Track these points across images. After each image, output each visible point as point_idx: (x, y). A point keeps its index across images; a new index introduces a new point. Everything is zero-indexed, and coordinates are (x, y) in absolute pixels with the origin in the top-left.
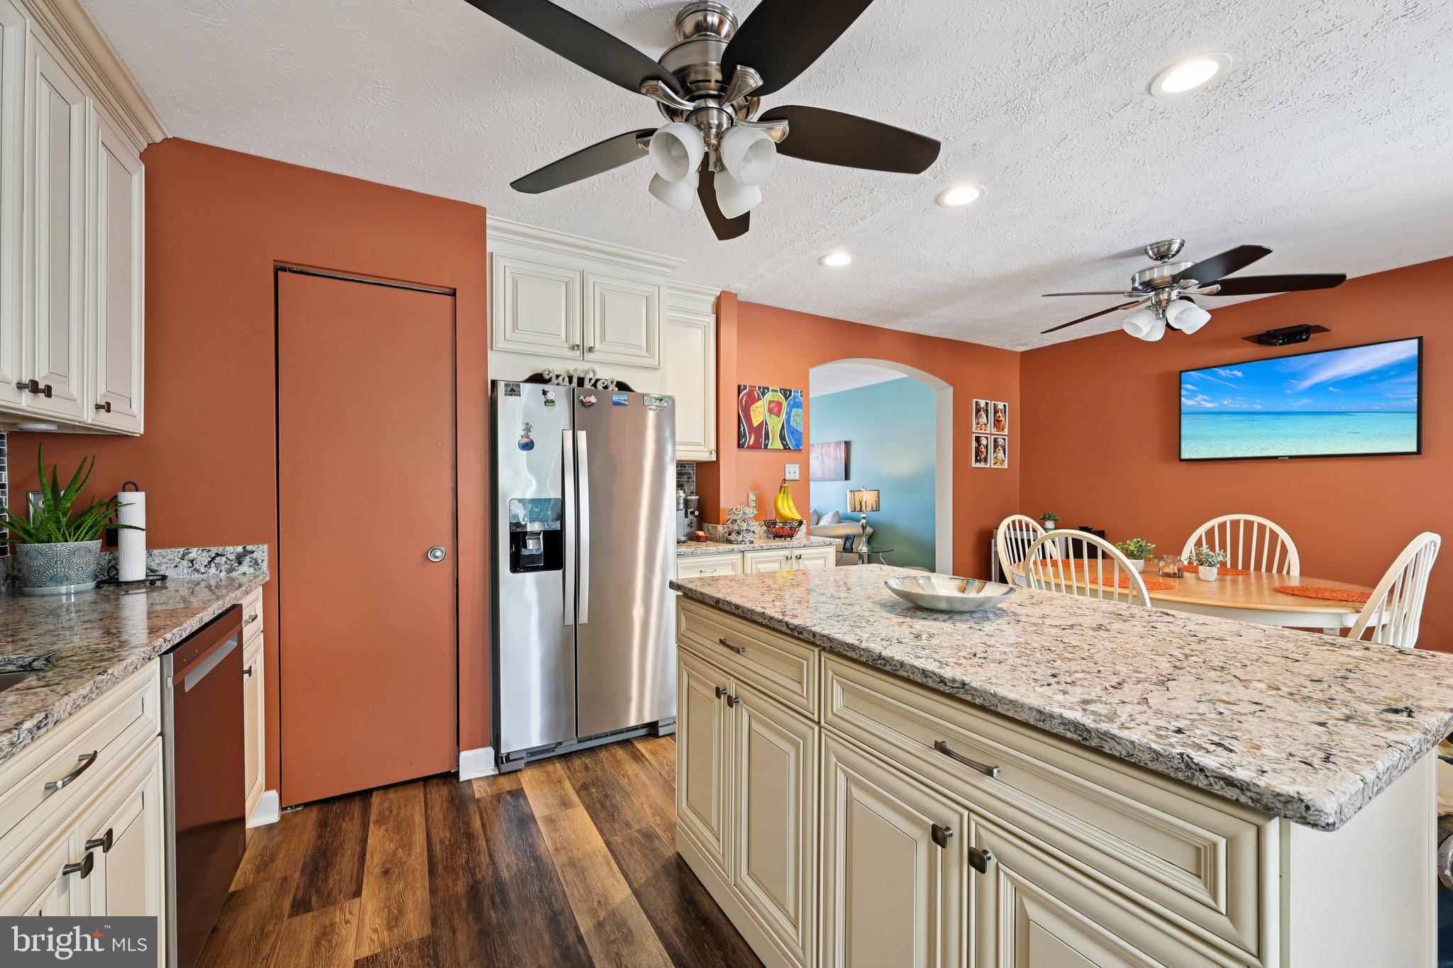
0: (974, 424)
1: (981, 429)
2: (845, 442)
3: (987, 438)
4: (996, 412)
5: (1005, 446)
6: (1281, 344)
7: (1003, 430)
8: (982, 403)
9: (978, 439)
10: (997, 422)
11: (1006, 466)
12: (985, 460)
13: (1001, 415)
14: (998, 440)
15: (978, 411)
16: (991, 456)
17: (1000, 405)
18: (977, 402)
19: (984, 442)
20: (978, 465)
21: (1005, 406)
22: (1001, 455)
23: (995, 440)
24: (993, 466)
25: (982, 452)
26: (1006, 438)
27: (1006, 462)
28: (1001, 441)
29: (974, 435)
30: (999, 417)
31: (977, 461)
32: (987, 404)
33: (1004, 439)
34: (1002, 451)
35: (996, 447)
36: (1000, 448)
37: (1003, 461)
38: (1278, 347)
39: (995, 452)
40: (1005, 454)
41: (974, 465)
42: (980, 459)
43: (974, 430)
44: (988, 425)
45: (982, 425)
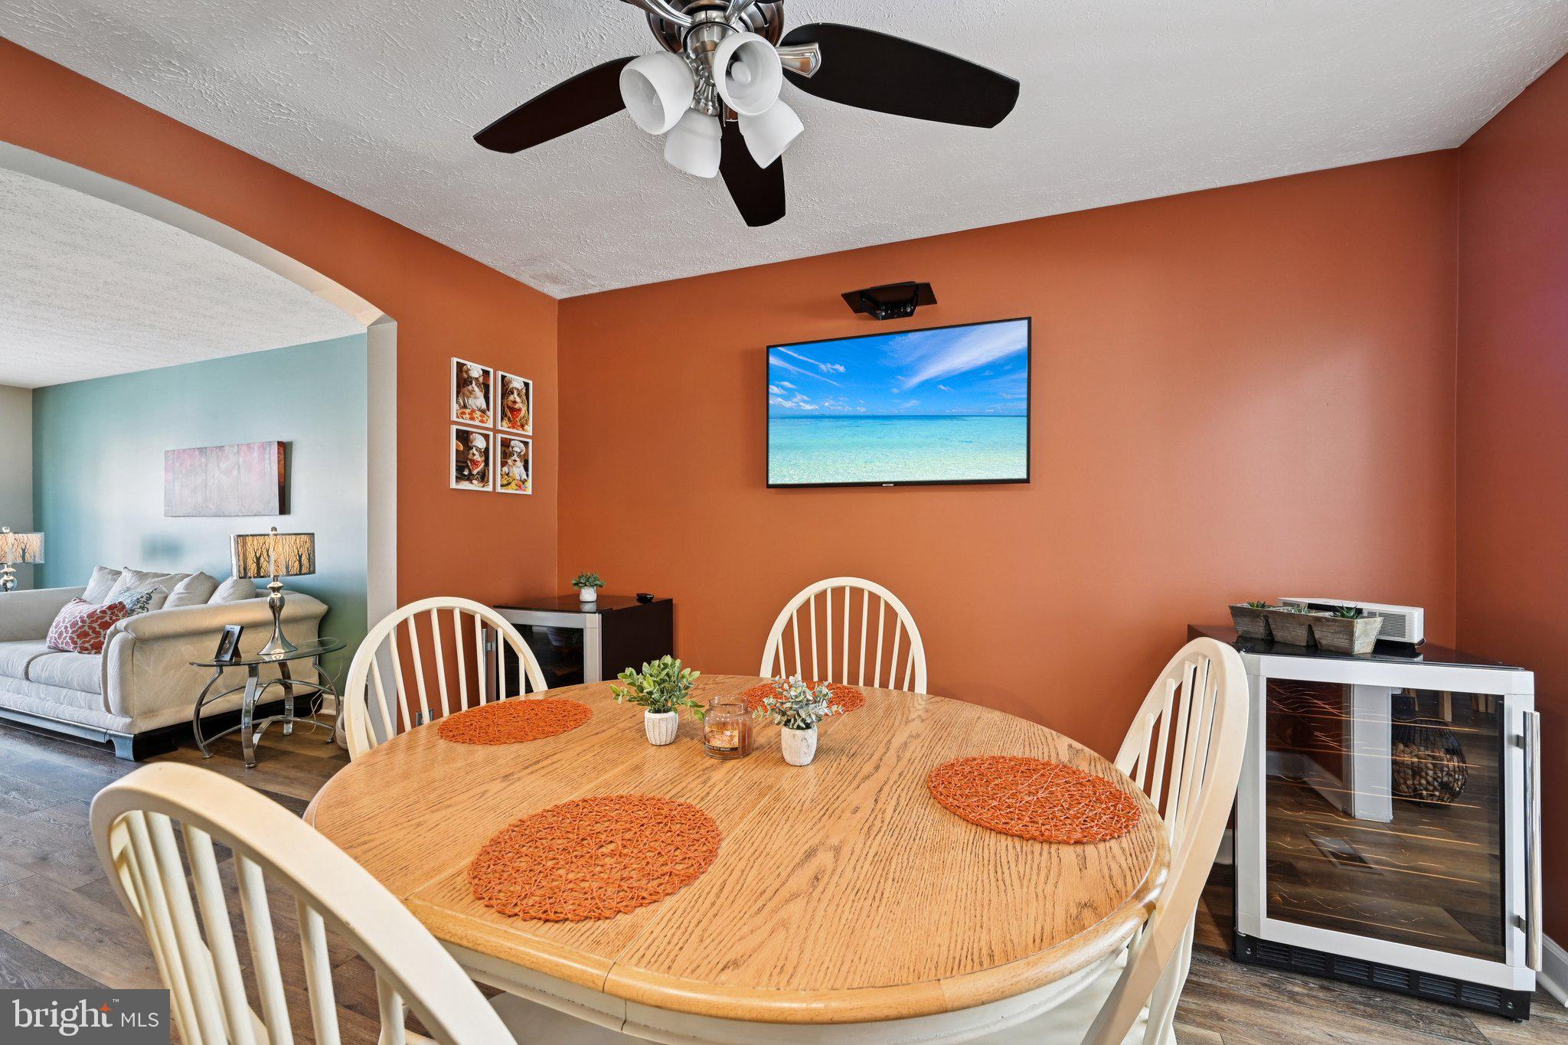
0: (455, 407)
1: (472, 419)
2: (280, 444)
3: (486, 437)
4: (506, 391)
5: (526, 454)
6: (884, 318)
7: (522, 426)
8: (475, 370)
9: (464, 437)
10: (509, 412)
11: (529, 492)
12: (483, 477)
13: (518, 399)
14: (513, 443)
15: (464, 382)
16: (496, 470)
17: (517, 382)
18: (460, 366)
19: (479, 443)
20: (465, 485)
21: (526, 385)
22: (518, 470)
23: (506, 444)
24: (499, 489)
25: (475, 463)
26: (530, 441)
27: (529, 484)
28: (517, 446)
29: (454, 428)
30: (515, 402)
31: (460, 477)
32: (486, 373)
33: (526, 444)
34: (520, 464)
35: (506, 454)
36: (515, 457)
37: (523, 482)
38: (881, 322)
39: (504, 464)
40: (526, 469)
41: (453, 485)
42: (471, 474)
43: (454, 418)
44: (491, 413)
45: (473, 411)
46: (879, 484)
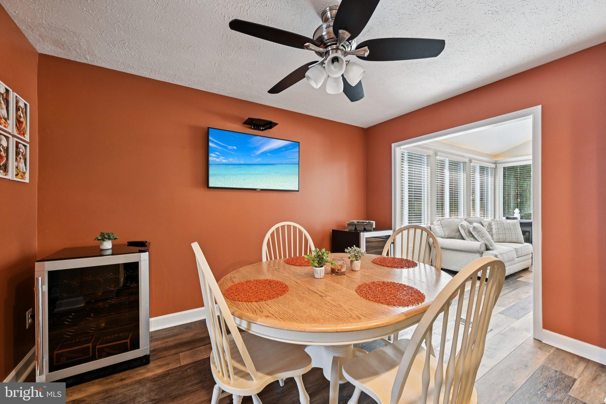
1: (1, 124)
3: (7, 139)
4: (17, 109)
5: (26, 154)
7: (24, 134)
8: (2, 87)
10: (18, 123)
11: (28, 181)
12: (5, 168)
16: (12, 164)
17: (21, 103)
19: (4, 142)
21: (26, 106)
22: (22, 165)
23: (17, 145)
24: (14, 179)
25: (2, 157)
26: (28, 145)
27: (27, 175)
28: (21, 148)
30: (20, 117)
32: (8, 91)
33: (26, 147)
34: (23, 161)
35: (17, 153)
36: (21, 156)
37: (24, 173)
39: (16, 160)
40: (25, 165)
44: (9, 122)
45: (1, 118)
46: (255, 190)
